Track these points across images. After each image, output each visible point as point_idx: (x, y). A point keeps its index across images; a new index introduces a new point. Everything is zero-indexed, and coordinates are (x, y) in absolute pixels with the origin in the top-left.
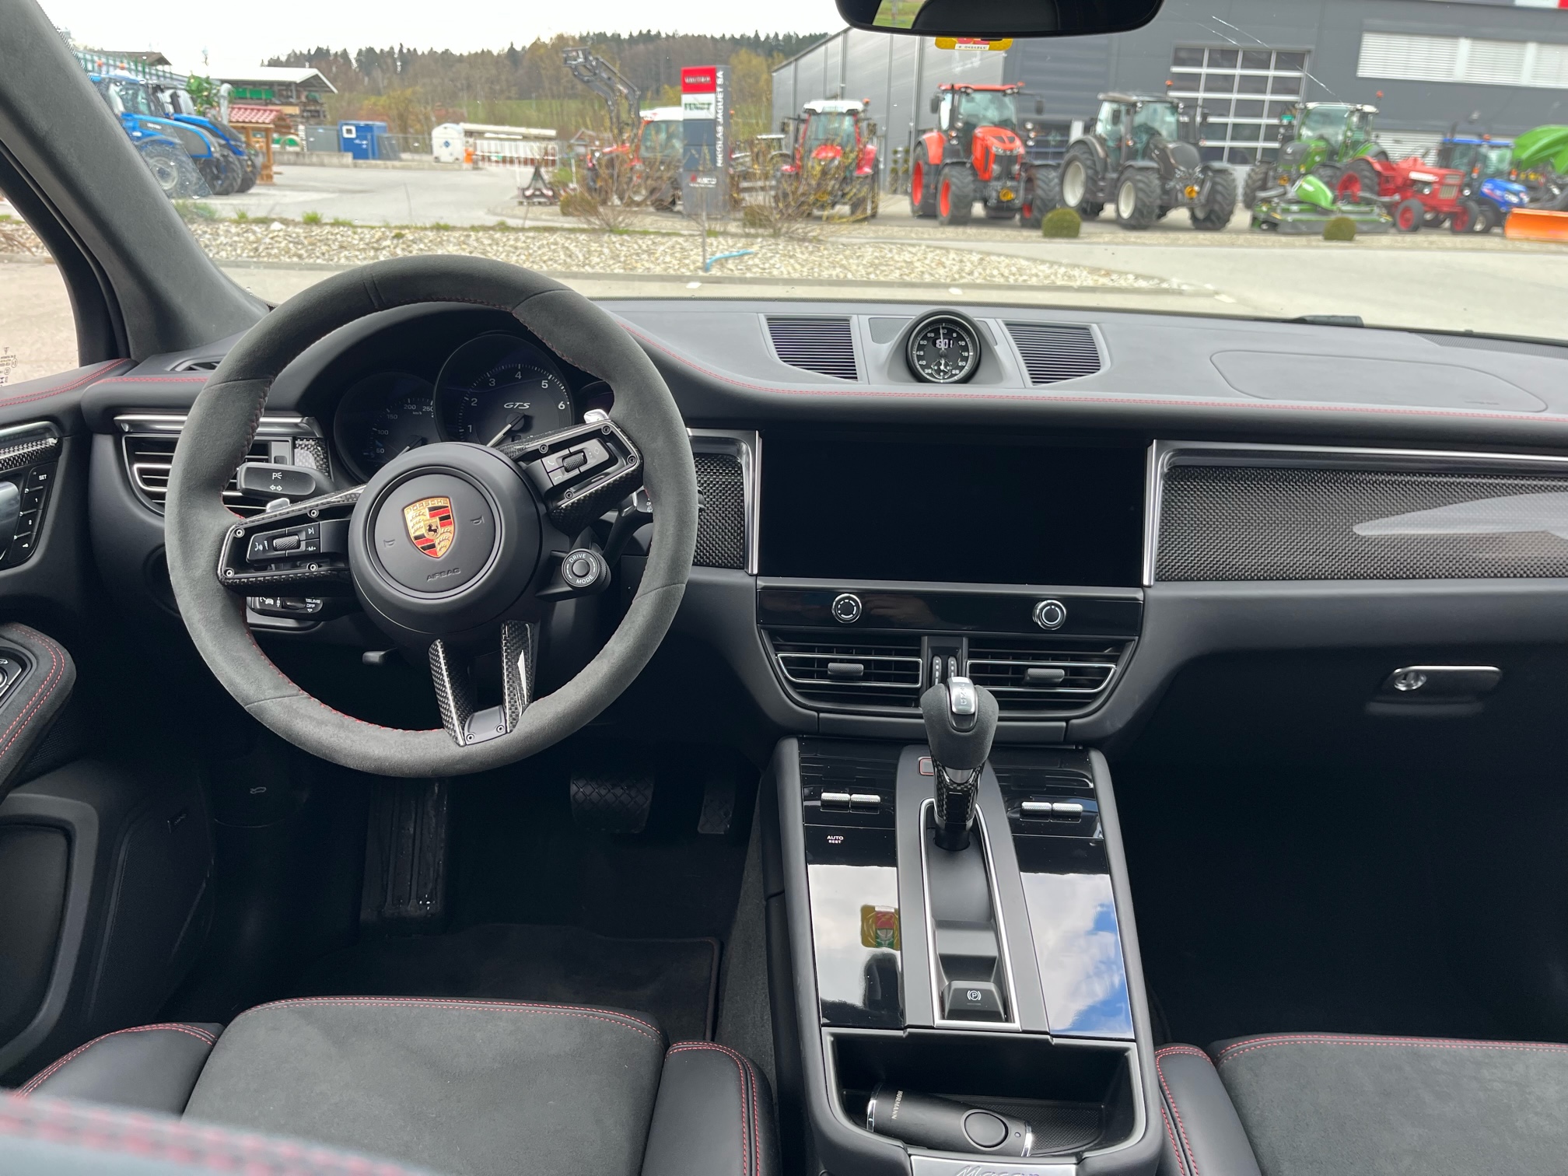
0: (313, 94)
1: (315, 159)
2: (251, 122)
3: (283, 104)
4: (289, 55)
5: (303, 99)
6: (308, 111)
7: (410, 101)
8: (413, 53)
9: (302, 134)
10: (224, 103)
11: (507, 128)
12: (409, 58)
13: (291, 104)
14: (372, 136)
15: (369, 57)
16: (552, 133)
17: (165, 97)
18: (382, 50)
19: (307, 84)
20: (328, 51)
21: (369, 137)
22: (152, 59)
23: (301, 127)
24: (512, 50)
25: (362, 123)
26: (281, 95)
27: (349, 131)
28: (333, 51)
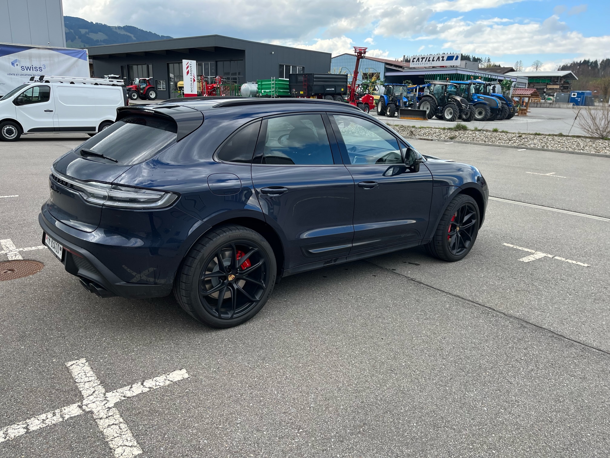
0: (568, 80)
1: (557, 105)
3: (553, 85)
4: (572, 64)
5: (562, 82)
6: (563, 87)
9: (555, 96)
13: (557, 84)
14: (583, 97)
17: (491, 87)
19: (565, 77)
20: (589, 61)
21: (582, 97)
22: (508, 70)
23: (557, 93)
25: (580, 92)
26: (554, 81)
27: (574, 95)
28: (591, 61)
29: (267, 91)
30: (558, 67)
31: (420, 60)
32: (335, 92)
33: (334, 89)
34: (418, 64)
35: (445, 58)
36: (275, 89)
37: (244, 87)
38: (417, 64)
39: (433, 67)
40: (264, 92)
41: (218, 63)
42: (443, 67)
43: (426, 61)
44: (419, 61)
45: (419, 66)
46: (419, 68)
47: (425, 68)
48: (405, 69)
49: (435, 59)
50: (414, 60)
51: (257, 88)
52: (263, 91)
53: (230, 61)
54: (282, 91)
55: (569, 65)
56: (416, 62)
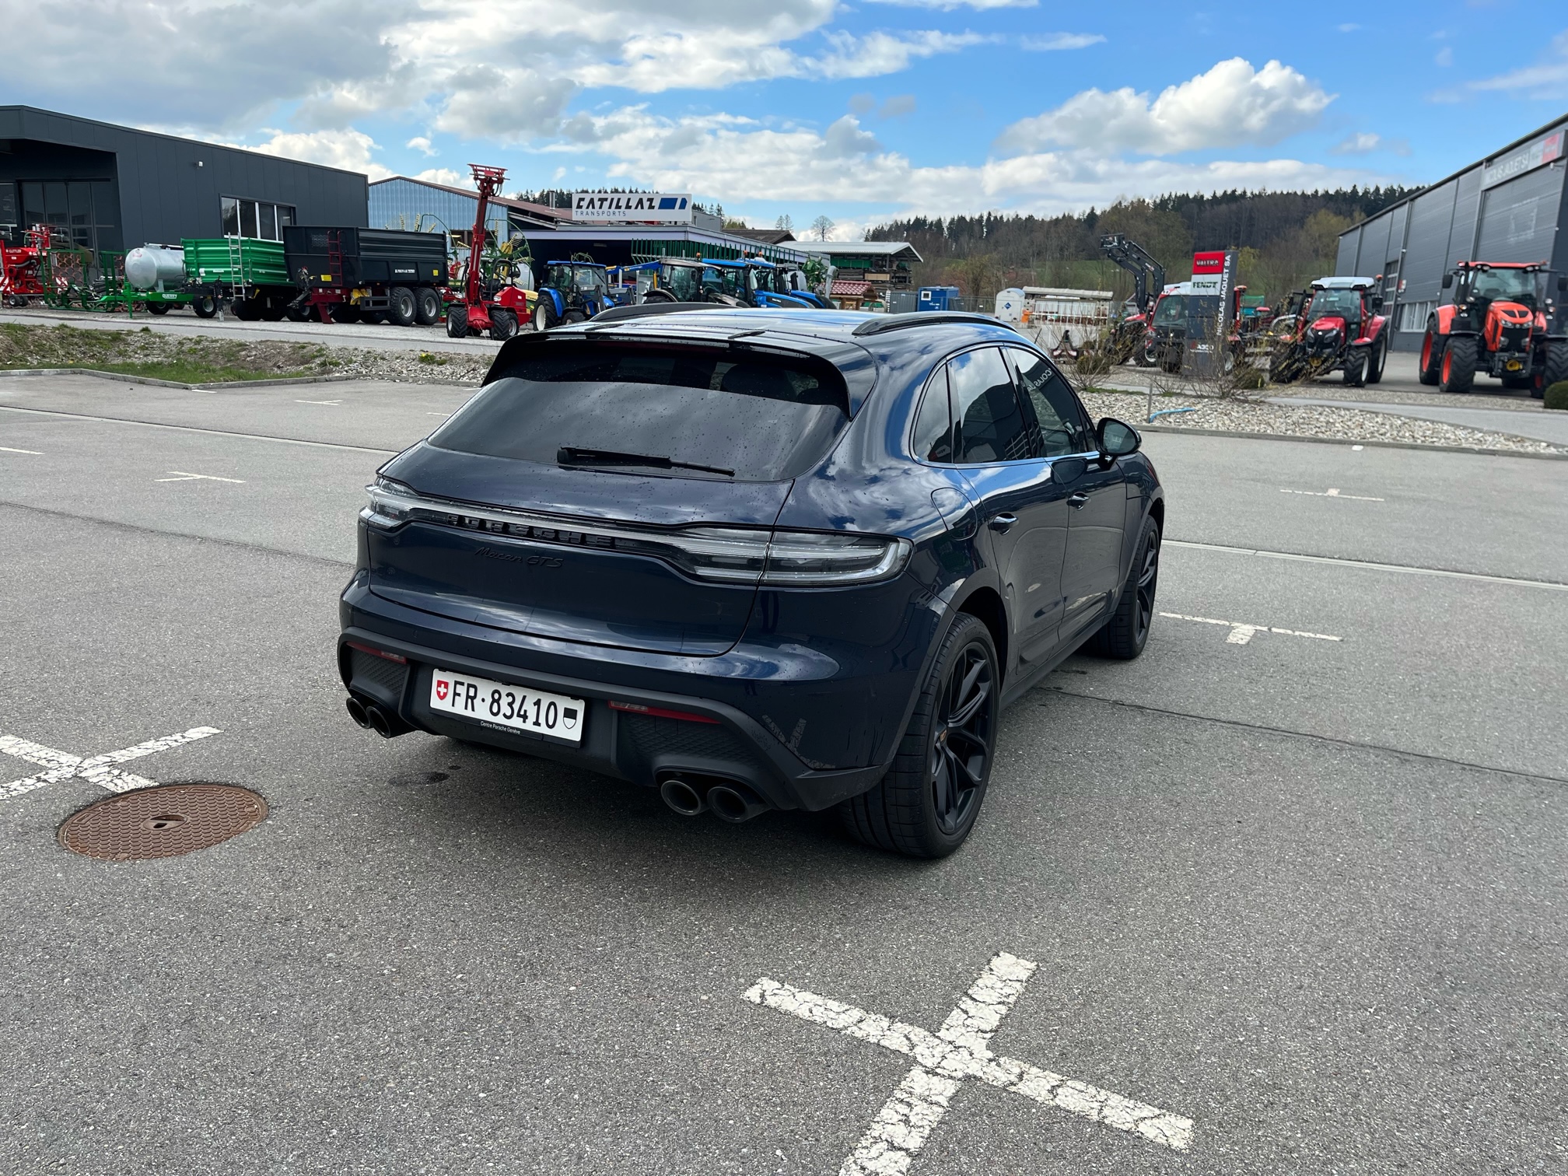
0: (903, 263)
2: (847, 294)
3: (877, 272)
4: (891, 226)
5: (895, 268)
6: (896, 277)
7: (985, 266)
8: (999, 221)
9: (888, 297)
10: (829, 280)
11: (1066, 291)
12: (995, 224)
13: (884, 272)
14: (945, 299)
15: (961, 225)
16: (1110, 294)
17: (788, 277)
18: (971, 219)
19: (899, 255)
20: (925, 221)
21: (942, 300)
22: (780, 236)
23: (888, 292)
24: (1092, 214)
25: (938, 288)
26: (877, 265)
27: (926, 296)
28: (929, 220)
29: (215, 270)
30: (865, 234)
31: (597, 204)
32: (416, 279)
33: (413, 271)
34: (593, 213)
35: (656, 203)
36: (244, 267)
37: (136, 258)
38: (590, 213)
39: (629, 223)
40: (205, 272)
41: (26, 186)
42: (652, 223)
43: (610, 207)
44: (593, 207)
45: (595, 218)
46: (594, 224)
47: (610, 223)
48: (562, 224)
49: (633, 203)
50: (582, 203)
51: (184, 262)
52: (202, 270)
53: (67, 181)
54: (264, 271)
55: (886, 229)
56: (588, 208)
